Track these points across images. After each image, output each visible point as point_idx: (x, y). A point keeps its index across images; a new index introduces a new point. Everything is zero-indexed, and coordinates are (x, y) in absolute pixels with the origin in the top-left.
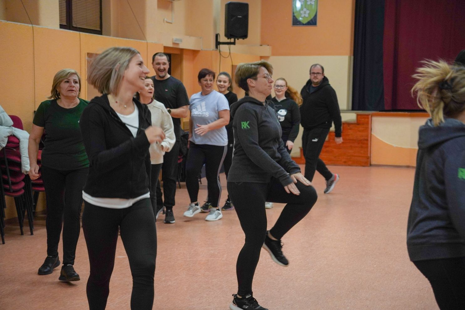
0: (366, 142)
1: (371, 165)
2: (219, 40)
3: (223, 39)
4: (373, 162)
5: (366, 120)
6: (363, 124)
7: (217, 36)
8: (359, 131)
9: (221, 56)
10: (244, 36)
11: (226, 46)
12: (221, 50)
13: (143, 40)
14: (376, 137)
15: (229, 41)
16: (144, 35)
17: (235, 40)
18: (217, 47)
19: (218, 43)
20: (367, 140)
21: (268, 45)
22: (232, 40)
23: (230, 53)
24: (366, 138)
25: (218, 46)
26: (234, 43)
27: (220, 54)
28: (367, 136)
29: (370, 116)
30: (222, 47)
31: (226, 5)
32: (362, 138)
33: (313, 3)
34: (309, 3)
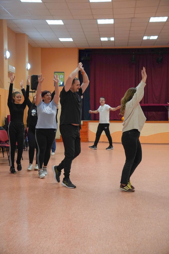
1: (89, 142)
4: (89, 140)
6: (85, 125)
8: (84, 128)
11: (31, 93)
13: (3, 88)
14: (90, 131)
15: (32, 91)
16: (3, 86)
17: (35, 91)
20: (87, 132)
22: (34, 91)
24: (87, 131)
28: (87, 130)
29: (88, 122)
31: (31, 76)
32: (85, 131)
33: (62, 77)
34: (61, 77)
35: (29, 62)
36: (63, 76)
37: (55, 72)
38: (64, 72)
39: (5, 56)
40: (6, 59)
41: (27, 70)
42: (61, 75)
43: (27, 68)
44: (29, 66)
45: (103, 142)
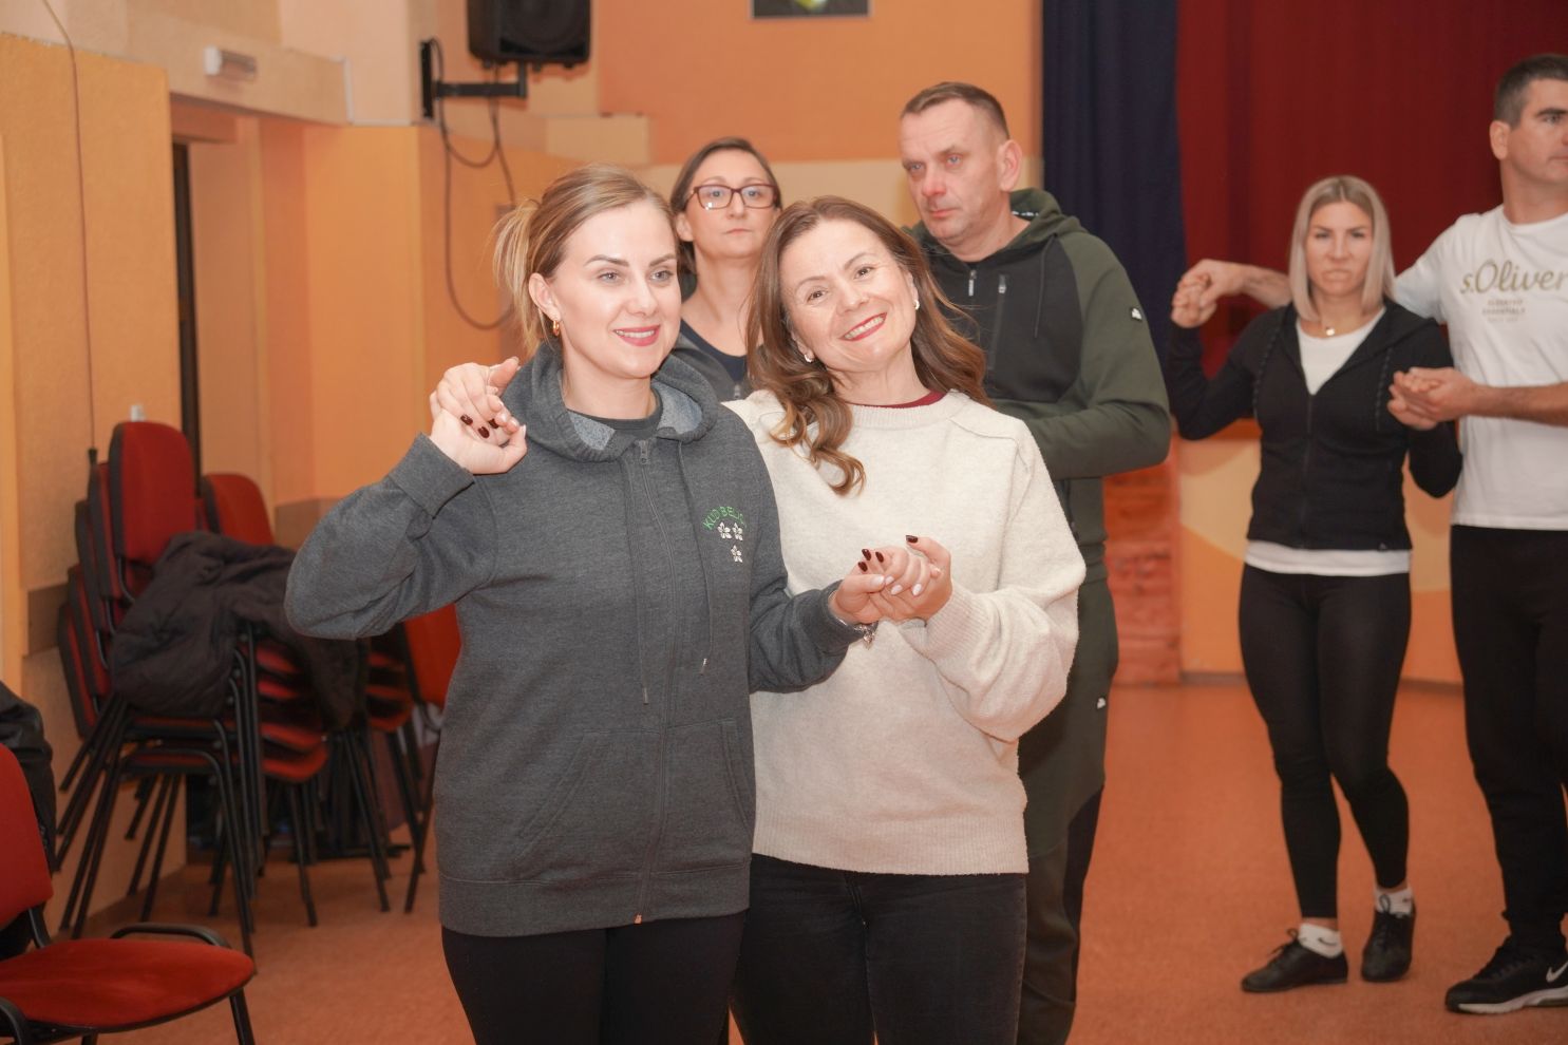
1: (1183, 677)
2: (436, 75)
3: (458, 66)
4: (1192, 664)
7: (426, 51)
9: (454, 161)
10: (573, 51)
11: (477, 108)
12: (450, 123)
15: (490, 77)
17: (522, 75)
18: (428, 112)
19: (432, 92)
20: (1168, 558)
21: (639, 114)
22: (509, 76)
23: (497, 144)
25: (436, 105)
26: (517, 92)
27: (448, 148)
30: (454, 111)
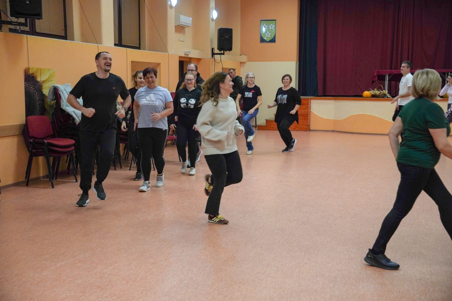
0: (306, 116)
1: (310, 130)
2: (214, 52)
3: (216, 51)
4: (311, 129)
5: (307, 102)
6: (305, 104)
7: (213, 49)
8: (303, 109)
9: (215, 62)
10: (230, 49)
12: (215, 58)
13: (166, 52)
14: (313, 113)
15: (220, 52)
16: (167, 49)
17: (224, 52)
18: (212, 56)
19: (213, 54)
20: (308, 115)
21: (245, 55)
22: (222, 52)
23: (221, 60)
24: (307, 113)
25: (214, 56)
26: (223, 54)
29: (309, 100)
30: (216, 56)
31: (218, 30)
32: (305, 113)
33: (273, 28)
34: (270, 28)
35: (216, 8)
36: (274, 26)
37: (261, 21)
38: (275, 20)
39: (169, 3)
40: (171, 7)
41: (213, 20)
42: (272, 25)
43: (213, 17)
44: (215, 14)
45: (333, 131)
